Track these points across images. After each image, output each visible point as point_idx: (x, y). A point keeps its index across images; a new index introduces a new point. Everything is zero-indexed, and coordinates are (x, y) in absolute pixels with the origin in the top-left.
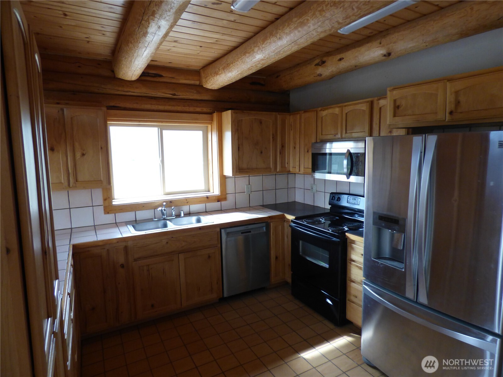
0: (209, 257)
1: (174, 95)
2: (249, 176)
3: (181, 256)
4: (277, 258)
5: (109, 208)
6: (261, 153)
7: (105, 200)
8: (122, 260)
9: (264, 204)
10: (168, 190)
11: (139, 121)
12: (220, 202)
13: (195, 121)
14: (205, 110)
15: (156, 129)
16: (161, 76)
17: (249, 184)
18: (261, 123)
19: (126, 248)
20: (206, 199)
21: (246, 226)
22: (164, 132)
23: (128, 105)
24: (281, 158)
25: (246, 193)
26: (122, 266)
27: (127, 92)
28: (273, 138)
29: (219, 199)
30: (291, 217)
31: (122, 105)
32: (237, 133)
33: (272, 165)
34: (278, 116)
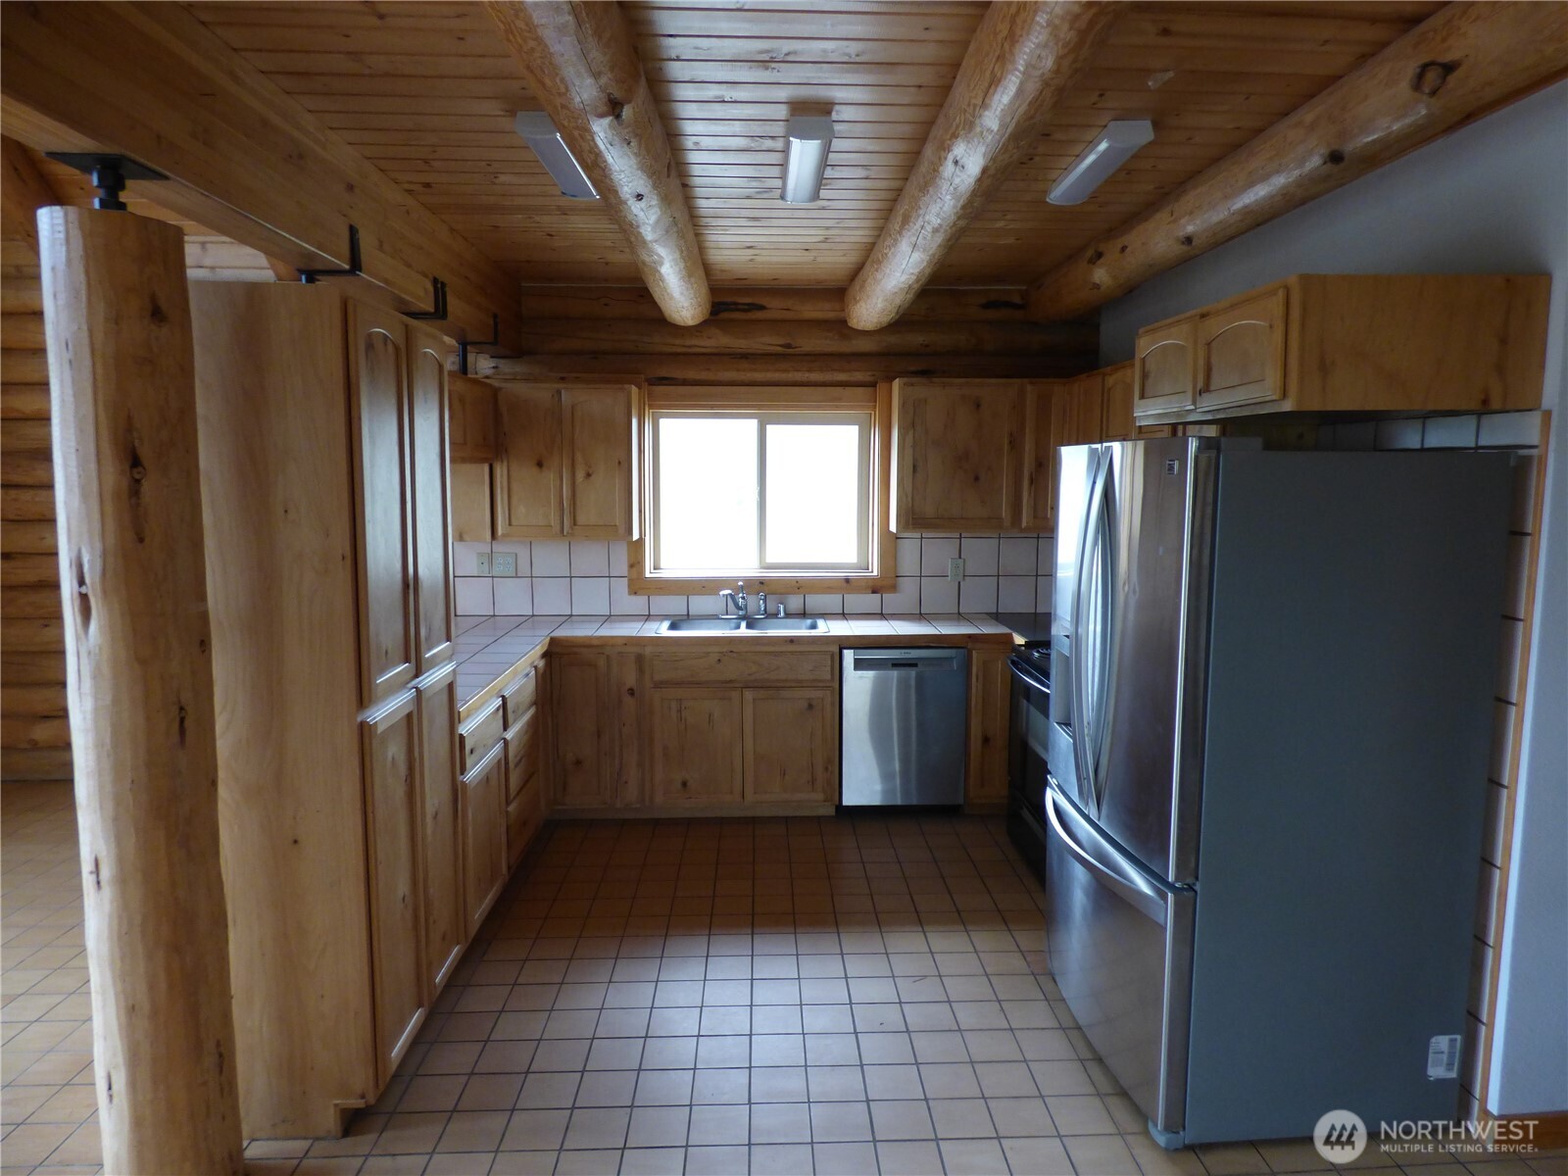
0: (810, 706)
1: (788, 346)
2: (960, 538)
3: (749, 695)
4: (986, 740)
5: (639, 584)
6: (977, 479)
7: (631, 566)
8: (631, 680)
9: (1000, 611)
10: (770, 559)
11: (712, 407)
12: (879, 595)
13: (835, 402)
14: (859, 376)
15: (752, 424)
16: (762, 308)
17: (960, 557)
18: (978, 406)
19: (640, 659)
20: (845, 585)
21: (903, 651)
22: (770, 428)
23: (692, 375)
24: (1032, 494)
25: (949, 578)
26: (631, 692)
27: (690, 347)
28: (1011, 442)
29: (876, 587)
30: (1019, 640)
31: (678, 374)
32: (911, 433)
33: (1005, 513)
34: (1029, 388)
